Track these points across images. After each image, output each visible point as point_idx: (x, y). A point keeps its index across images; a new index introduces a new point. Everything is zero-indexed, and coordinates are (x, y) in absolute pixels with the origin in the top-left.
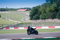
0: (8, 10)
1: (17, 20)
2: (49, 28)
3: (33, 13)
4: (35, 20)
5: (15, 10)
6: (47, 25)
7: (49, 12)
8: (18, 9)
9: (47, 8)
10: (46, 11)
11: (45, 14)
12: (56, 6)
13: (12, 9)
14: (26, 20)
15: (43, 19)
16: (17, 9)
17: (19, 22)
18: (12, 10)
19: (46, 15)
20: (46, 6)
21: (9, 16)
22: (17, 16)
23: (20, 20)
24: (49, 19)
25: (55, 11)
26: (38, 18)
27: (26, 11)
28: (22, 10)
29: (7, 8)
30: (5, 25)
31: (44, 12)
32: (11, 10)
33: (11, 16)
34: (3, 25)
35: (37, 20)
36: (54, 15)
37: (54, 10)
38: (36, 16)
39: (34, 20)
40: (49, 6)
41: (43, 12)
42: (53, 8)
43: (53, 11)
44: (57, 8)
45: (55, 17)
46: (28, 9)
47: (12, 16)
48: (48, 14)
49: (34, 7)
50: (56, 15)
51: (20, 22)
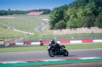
0: (12, 14)
1: (27, 30)
2: (83, 42)
3: (56, 18)
4: (59, 30)
5: (23, 14)
6: (79, 38)
7: (82, 16)
8: (29, 12)
9: (79, 10)
10: (78, 14)
11: (75, 19)
12: (94, 6)
13: (18, 12)
14: (42, 29)
15: (72, 27)
16: (26, 11)
17: (30, 33)
18: (19, 14)
19: (77, 21)
20: (77, 6)
21: (14, 23)
22: (27, 24)
23: (32, 31)
24: (83, 28)
25: (93, 15)
26: (64, 27)
27: (42, 14)
28: (35, 14)
29: (9, 10)
30: (8, 38)
31: (73, 17)
32: (17, 14)
33: (16, 23)
34: (4, 38)
35: (63, 30)
36: (91, 21)
37: (91, 12)
38: (60, 22)
39: (57, 29)
40: (82, 6)
41: (71, 17)
42: (89, 8)
43: (89, 14)
44: (95, 9)
45: (93, 24)
46: (46, 12)
47: (18, 24)
48: (81, 19)
49: (58, 9)
50: (94, 21)
51: (33, 34)
